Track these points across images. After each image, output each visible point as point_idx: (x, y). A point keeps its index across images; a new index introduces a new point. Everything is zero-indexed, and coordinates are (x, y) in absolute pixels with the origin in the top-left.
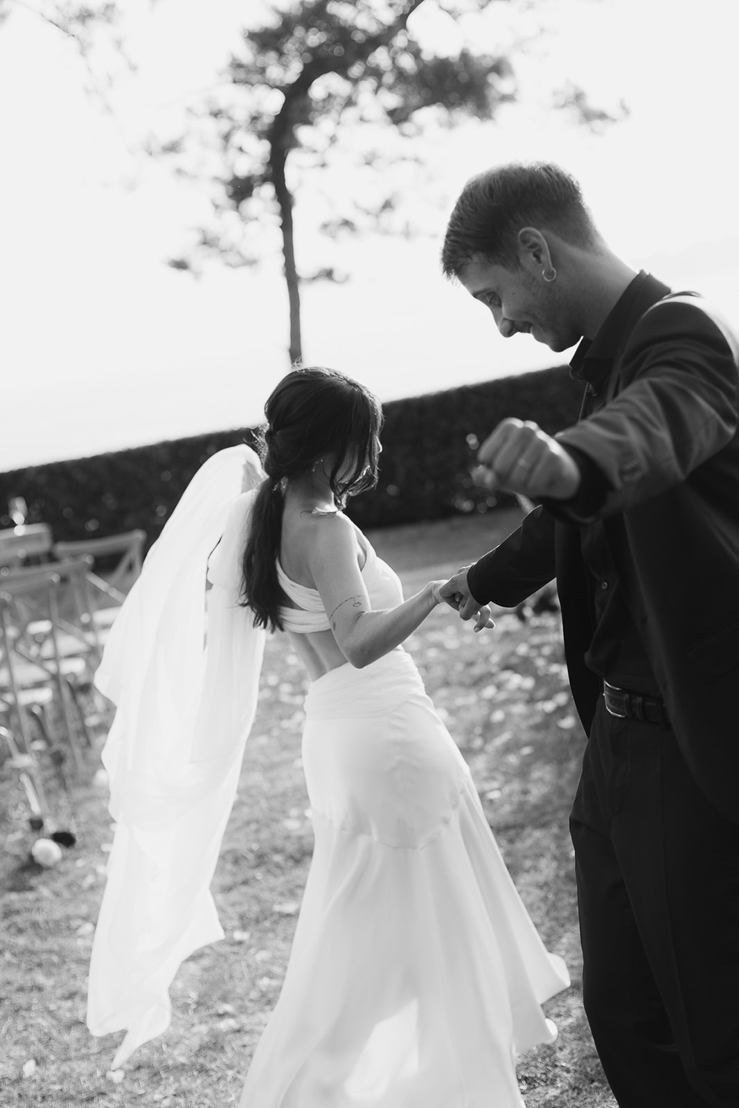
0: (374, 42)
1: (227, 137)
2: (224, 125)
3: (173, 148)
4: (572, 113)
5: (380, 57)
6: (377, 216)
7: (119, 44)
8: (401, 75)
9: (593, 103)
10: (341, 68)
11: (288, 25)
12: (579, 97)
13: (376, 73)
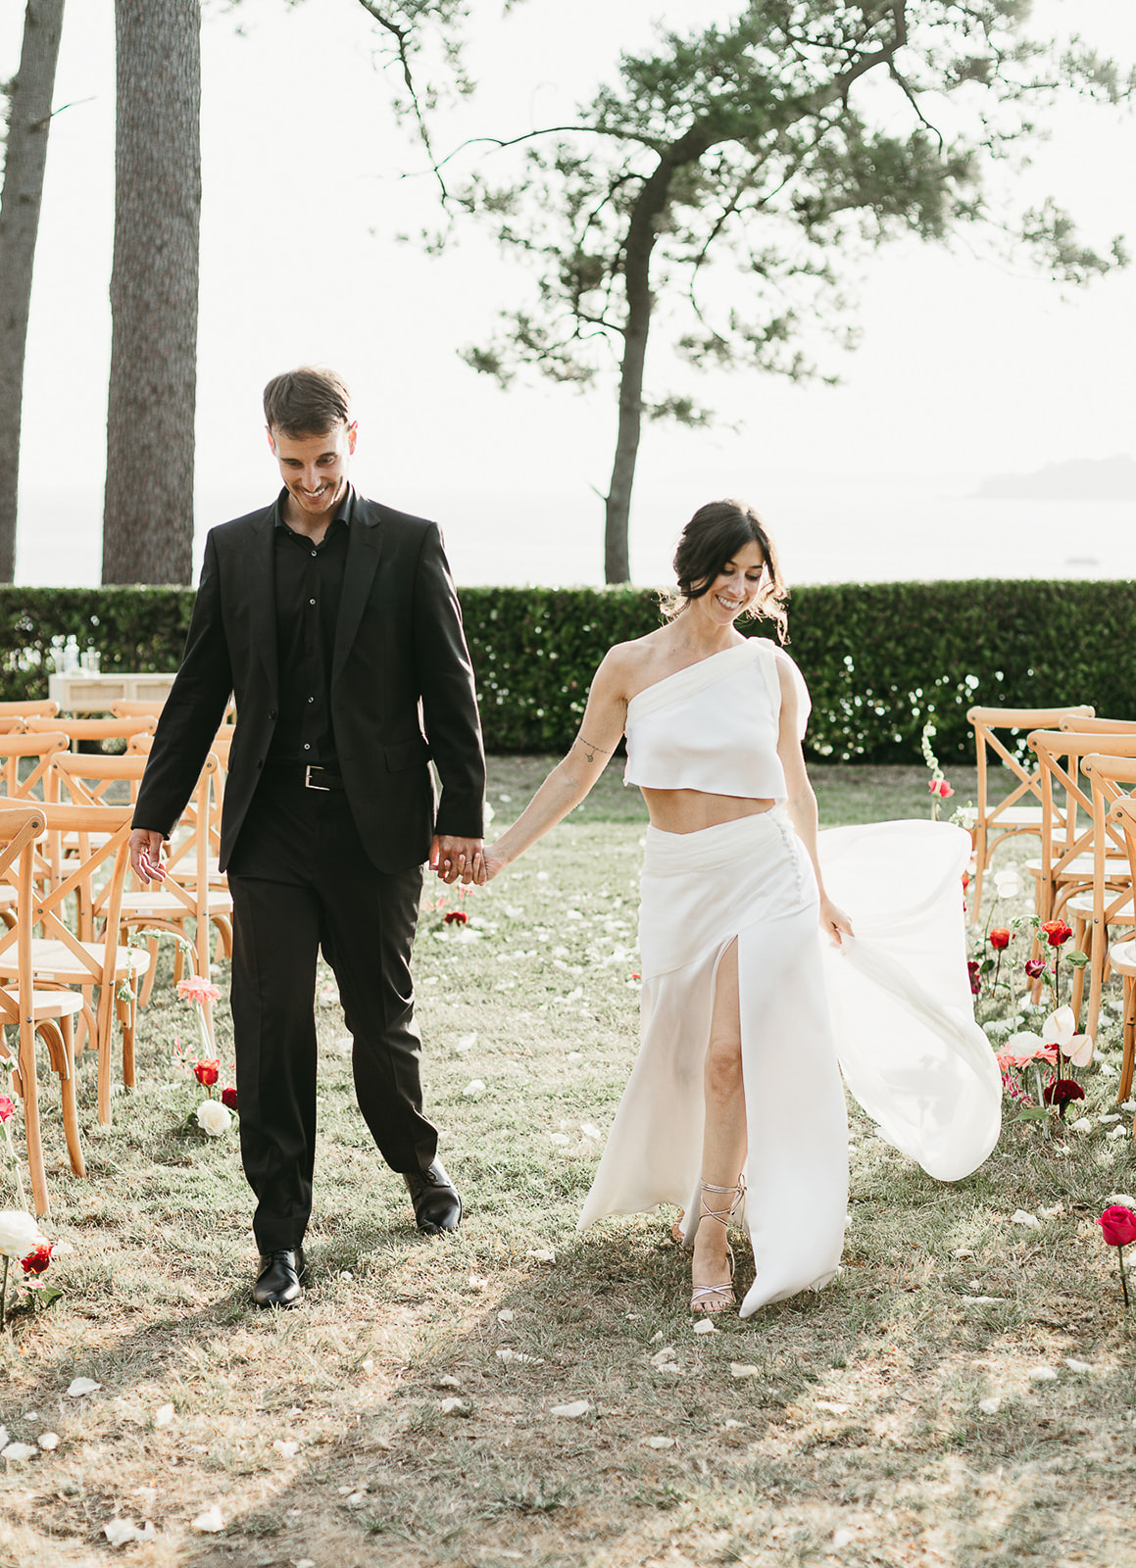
0: (801, 106)
1: (576, 200)
2: (576, 183)
3: (498, 203)
4: (1046, 248)
5: (802, 129)
6: (759, 342)
7: (453, 51)
8: (828, 158)
9: (1081, 239)
10: (749, 135)
11: (685, 64)
12: (1061, 228)
13: (796, 149)
